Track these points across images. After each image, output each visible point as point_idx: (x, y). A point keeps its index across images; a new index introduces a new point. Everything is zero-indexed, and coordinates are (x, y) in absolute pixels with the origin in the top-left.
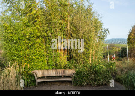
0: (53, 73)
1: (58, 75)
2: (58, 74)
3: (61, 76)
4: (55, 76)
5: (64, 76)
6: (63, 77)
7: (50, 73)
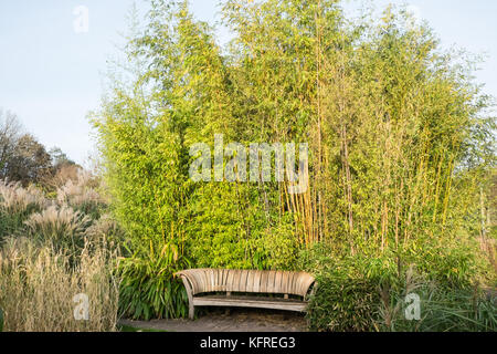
0: (254, 283)
1: (270, 290)
2: (271, 285)
3: (281, 295)
4: (259, 294)
5: (291, 296)
6: (286, 297)
7: (243, 282)
